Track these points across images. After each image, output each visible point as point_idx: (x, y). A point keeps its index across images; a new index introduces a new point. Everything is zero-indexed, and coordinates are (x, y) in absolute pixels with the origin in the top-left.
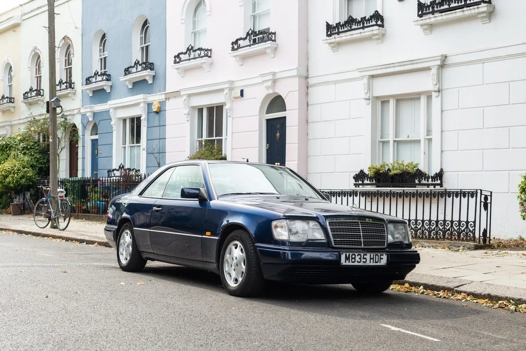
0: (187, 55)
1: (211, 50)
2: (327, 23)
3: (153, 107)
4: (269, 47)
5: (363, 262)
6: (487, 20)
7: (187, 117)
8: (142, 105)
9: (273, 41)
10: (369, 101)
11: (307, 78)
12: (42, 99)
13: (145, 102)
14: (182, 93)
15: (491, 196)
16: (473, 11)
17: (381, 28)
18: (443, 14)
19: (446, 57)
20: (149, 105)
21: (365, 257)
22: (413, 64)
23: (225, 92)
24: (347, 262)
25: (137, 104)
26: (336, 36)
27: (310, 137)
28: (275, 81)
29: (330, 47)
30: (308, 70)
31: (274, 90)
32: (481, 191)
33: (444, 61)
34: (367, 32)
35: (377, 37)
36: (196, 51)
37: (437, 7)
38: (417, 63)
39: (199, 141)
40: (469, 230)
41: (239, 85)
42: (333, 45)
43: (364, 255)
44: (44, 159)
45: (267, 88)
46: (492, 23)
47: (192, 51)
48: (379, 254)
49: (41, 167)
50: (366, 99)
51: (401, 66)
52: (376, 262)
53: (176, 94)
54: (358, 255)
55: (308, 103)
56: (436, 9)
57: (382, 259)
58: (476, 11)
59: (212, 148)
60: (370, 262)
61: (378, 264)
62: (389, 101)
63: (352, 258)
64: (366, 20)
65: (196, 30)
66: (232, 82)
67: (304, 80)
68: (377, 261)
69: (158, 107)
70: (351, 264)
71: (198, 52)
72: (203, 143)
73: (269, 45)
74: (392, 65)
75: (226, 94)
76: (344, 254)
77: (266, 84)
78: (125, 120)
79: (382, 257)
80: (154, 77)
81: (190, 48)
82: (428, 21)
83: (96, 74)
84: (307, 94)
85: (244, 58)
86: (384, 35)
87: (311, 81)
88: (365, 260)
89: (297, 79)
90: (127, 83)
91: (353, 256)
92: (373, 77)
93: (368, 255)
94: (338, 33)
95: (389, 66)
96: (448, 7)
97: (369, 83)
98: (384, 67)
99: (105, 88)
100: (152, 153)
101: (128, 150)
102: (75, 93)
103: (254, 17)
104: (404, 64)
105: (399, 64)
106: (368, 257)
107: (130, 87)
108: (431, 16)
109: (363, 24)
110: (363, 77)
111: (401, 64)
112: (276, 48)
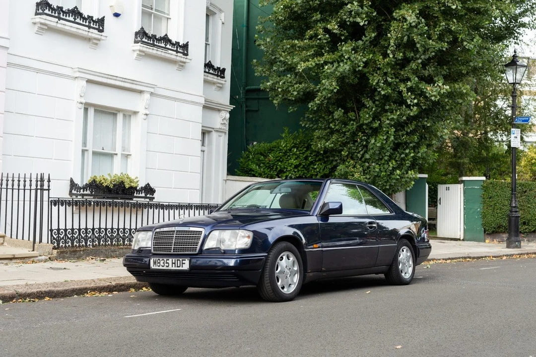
5: (166, 266)
21: (168, 261)
24: (155, 266)
43: (167, 260)
48: (181, 260)
52: (178, 267)
54: (162, 260)
57: (184, 263)
60: (172, 266)
61: (180, 268)
62: (87, 109)
63: (158, 263)
68: (179, 265)
70: (157, 268)
76: (153, 259)
79: (184, 262)
88: (167, 265)
91: (159, 261)
93: (170, 260)
106: (170, 261)
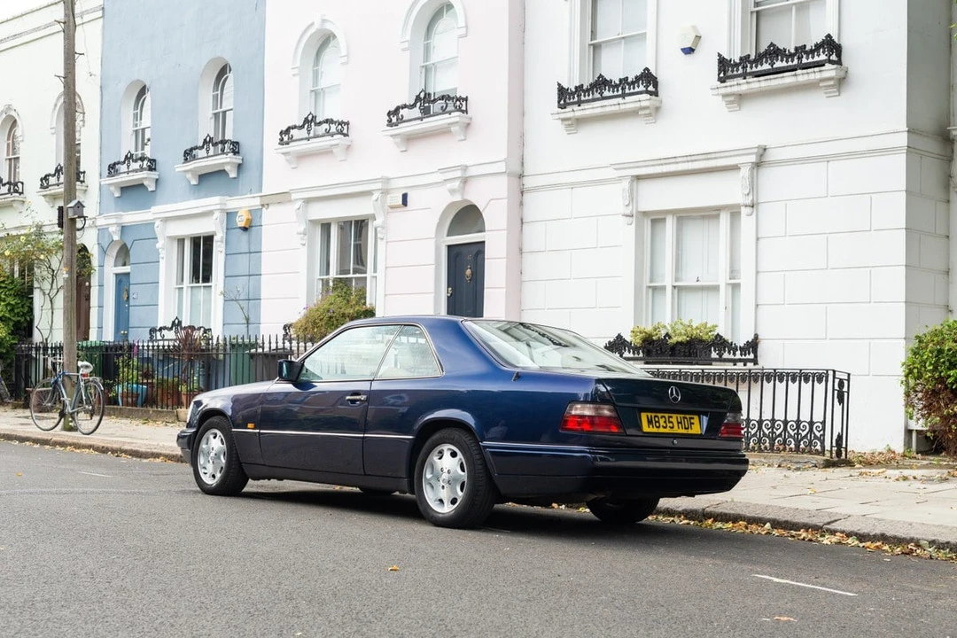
0: (305, 130)
1: (348, 124)
2: (559, 84)
3: (238, 219)
4: (457, 122)
6: (835, 92)
7: (302, 239)
8: (217, 214)
9: (463, 111)
10: (631, 219)
11: (521, 176)
12: (21, 199)
13: (222, 210)
14: (294, 196)
15: (848, 380)
16: (812, 77)
17: (653, 97)
18: (762, 78)
19: (765, 149)
20: (230, 215)
22: (708, 159)
23: (374, 197)
25: (209, 213)
26: (576, 107)
27: (525, 277)
28: (465, 181)
29: (563, 126)
30: (523, 163)
31: (462, 195)
32: (834, 371)
33: (762, 155)
34: (630, 103)
35: (647, 111)
36: (320, 123)
37: (751, 68)
38: (716, 158)
39: (322, 280)
40: (815, 436)
41: (400, 186)
42: (570, 122)
44: (23, 306)
45: (452, 192)
46: (844, 95)
47: (313, 124)
49: (19, 321)
50: (627, 216)
51: (688, 161)
53: (282, 198)
55: (522, 220)
56: (749, 70)
58: (818, 76)
59: (348, 294)
62: (665, 219)
64: (628, 84)
65: (319, 87)
66: (387, 180)
67: (516, 180)
69: (248, 220)
71: (326, 126)
72: (331, 284)
73: (457, 119)
74: (673, 160)
75: (376, 200)
77: (449, 185)
78: (181, 241)
80: (239, 166)
81: (310, 118)
82: (735, 89)
83: (129, 158)
84: (521, 204)
85: (410, 139)
86: (658, 109)
87: (529, 182)
89: (505, 179)
90: (189, 176)
92: (638, 178)
94: (579, 103)
95: (667, 161)
96: (770, 67)
97: (631, 190)
98: (659, 162)
99: (146, 183)
100: (236, 300)
101: (186, 294)
102: (86, 190)
103: (427, 69)
104: (693, 158)
105: (685, 159)
107: (194, 182)
108: (741, 80)
109: (623, 89)
110: (621, 178)
111: (689, 158)
112: (469, 124)
